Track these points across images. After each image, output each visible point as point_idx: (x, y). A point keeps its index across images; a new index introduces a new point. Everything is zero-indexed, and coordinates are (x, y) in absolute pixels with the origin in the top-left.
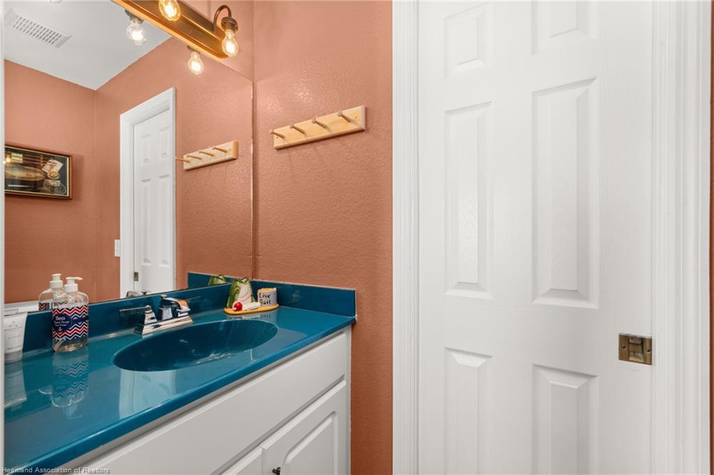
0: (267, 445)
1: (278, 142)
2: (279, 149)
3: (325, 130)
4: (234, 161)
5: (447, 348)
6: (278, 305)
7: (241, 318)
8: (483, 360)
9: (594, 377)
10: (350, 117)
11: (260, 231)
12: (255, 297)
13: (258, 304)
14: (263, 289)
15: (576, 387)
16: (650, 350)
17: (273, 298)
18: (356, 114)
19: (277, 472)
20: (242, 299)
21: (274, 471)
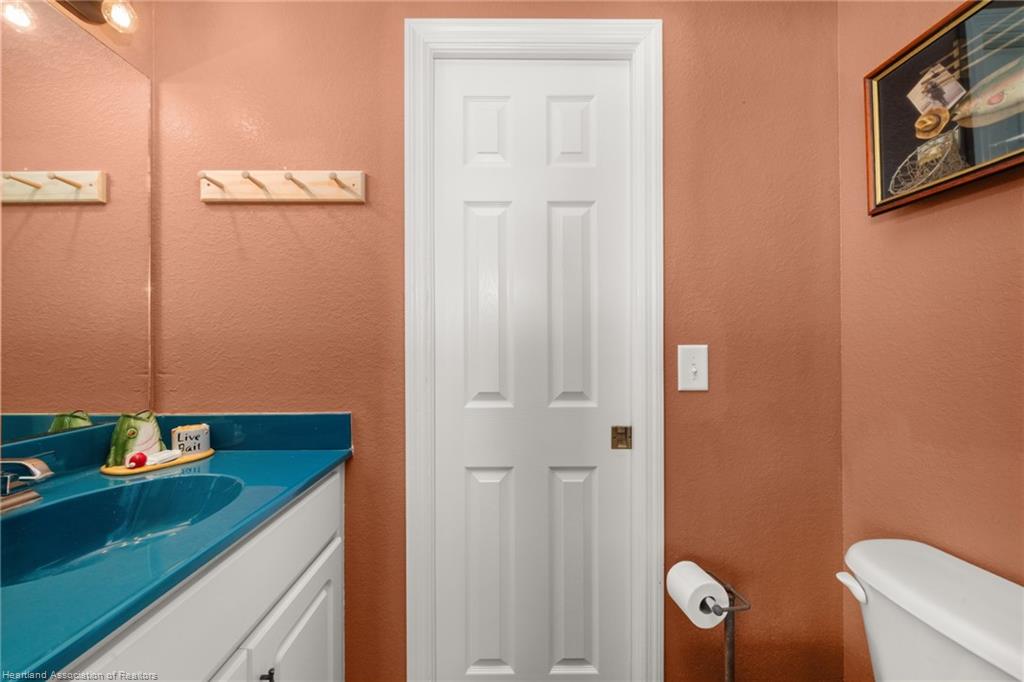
0: (252, 644)
1: (208, 192)
2: (210, 203)
3: (302, 191)
4: (99, 208)
5: (468, 468)
6: (212, 451)
7: (144, 478)
8: (502, 475)
9: (594, 468)
10: (344, 182)
11: (165, 332)
12: (167, 441)
13: (176, 452)
14: (179, 427)
15: (581, 481)
16: (631, 437)
17: (205, 440)
18: (353, 178)
19: (270, 676)
20: (144, 447)
21: (263, 678)
